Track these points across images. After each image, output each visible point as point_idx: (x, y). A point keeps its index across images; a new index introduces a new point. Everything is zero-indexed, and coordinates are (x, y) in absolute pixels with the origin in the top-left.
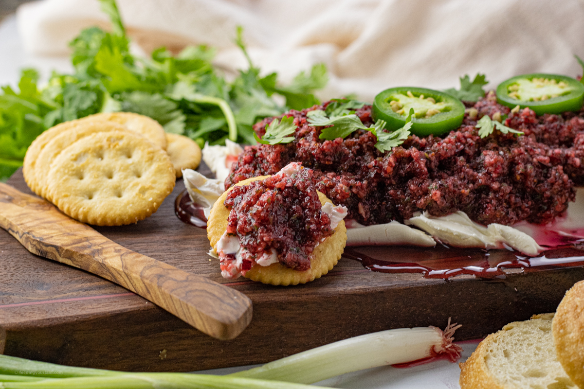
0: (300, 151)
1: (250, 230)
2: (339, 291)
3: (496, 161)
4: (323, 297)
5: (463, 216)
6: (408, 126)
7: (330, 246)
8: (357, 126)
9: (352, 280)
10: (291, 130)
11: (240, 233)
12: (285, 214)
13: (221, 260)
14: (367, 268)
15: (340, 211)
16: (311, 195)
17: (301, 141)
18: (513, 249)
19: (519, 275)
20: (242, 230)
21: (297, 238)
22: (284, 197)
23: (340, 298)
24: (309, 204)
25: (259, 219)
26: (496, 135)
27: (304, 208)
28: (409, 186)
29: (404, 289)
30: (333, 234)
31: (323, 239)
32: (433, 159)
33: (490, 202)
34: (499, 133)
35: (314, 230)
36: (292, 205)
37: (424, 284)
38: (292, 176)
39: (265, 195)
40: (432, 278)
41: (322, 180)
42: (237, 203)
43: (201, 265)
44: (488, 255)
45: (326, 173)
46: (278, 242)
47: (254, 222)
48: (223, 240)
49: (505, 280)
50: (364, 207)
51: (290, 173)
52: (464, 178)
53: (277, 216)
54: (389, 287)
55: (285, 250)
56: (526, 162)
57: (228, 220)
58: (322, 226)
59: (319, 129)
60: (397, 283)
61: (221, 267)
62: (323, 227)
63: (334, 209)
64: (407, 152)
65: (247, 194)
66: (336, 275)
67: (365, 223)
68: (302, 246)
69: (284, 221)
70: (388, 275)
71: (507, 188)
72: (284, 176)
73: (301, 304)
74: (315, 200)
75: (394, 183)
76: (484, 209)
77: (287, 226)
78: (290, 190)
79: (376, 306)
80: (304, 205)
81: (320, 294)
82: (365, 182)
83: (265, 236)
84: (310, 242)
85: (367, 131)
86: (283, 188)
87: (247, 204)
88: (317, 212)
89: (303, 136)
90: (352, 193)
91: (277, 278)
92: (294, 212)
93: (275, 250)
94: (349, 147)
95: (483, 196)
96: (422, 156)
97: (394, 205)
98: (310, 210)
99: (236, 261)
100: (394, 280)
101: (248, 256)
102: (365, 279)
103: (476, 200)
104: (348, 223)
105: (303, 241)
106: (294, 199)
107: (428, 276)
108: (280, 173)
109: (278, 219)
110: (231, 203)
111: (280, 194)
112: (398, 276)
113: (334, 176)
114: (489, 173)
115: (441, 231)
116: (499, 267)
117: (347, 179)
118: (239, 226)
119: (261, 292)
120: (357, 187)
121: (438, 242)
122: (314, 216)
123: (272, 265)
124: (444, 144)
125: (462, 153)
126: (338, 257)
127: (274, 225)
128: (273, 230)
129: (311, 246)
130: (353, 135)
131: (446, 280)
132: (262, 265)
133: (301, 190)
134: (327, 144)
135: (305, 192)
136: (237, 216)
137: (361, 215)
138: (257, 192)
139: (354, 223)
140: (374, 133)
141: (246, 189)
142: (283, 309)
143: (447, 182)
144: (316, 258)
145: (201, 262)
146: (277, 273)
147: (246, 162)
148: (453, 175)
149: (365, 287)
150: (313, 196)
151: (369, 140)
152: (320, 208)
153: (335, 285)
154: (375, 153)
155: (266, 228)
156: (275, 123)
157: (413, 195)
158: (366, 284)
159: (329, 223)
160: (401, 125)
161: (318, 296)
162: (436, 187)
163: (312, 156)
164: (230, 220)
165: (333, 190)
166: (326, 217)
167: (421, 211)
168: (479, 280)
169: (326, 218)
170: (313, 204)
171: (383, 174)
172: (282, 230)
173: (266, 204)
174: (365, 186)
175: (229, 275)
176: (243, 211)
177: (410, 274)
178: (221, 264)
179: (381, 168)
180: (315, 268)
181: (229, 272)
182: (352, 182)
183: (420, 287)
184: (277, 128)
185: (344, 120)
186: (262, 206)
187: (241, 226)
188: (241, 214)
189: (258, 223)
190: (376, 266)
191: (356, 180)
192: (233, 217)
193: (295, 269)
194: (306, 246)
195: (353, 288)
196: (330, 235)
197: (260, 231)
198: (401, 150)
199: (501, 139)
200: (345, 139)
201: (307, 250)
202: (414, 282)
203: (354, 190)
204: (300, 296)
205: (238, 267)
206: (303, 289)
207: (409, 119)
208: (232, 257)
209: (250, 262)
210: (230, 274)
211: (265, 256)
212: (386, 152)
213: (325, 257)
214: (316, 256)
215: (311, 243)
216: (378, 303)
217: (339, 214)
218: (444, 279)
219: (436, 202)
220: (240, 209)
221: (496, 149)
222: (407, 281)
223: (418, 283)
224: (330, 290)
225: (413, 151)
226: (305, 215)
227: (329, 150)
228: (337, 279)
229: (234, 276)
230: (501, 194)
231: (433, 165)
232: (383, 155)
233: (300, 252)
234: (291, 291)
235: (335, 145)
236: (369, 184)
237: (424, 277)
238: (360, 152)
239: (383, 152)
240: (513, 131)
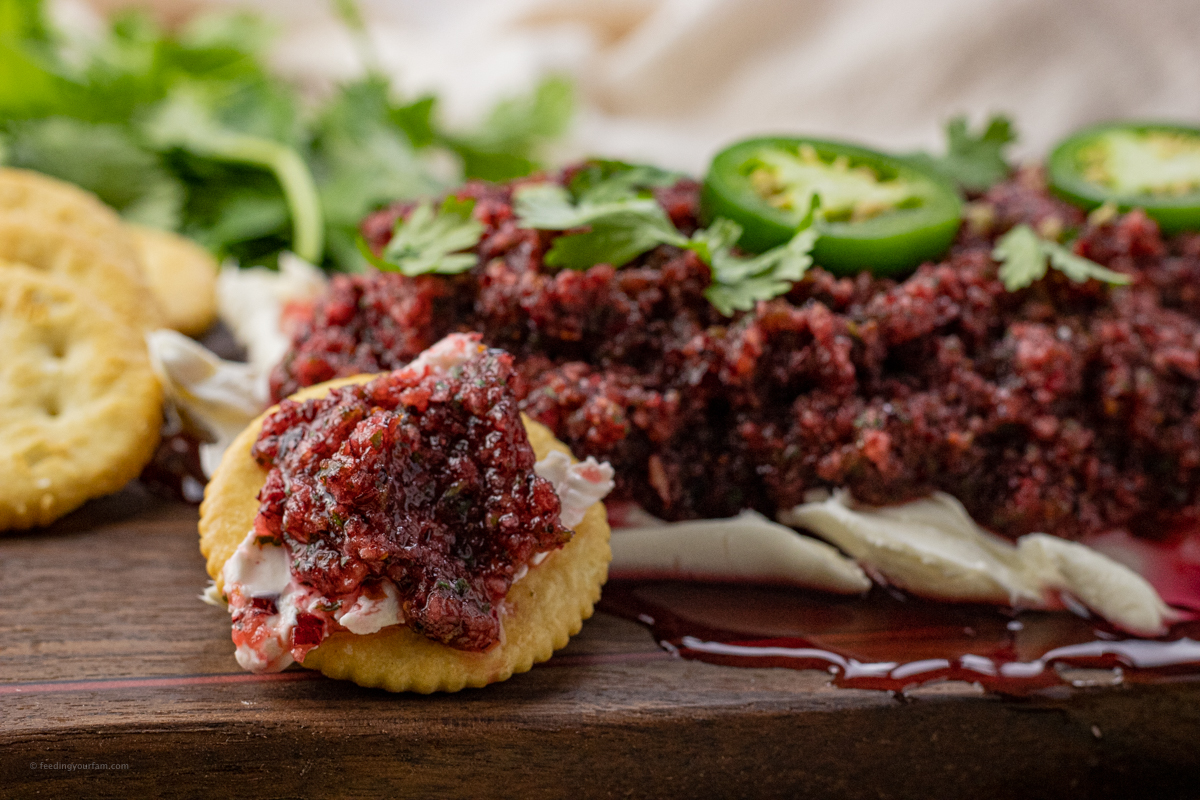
0: (489, 299)
1: (321, 527)
2: (581, 715)
3: (1051, 357)
4: (533, 731)
5: (951, 511)
6: (804, 241)
7: (559, 578)
8: (658, 233)
9: (621, 681)
10: (468, 235)
11: (292, 537)
12: (428, 482)
13: (235, 614)
14: (665, 649)
15: (592, 476)
16: (503, 426)
17: (495, 269)
18: (1089, 610)
19: (1109, 691)
20: (298, 527)
21: (460, 551)
22: (425, 433)
23: (584, 735)
24: (497, 453)
25: (346, 493)
26: (1052, 282)
27: (482, 465)
28: (798, 416)
29: (775, 718)
30: (568, 540)
31: (539, 558)
32: (872, 340)
33: (1029, 474)
34: (1057, 279)
35: (511, 530)
36: (450, 455)
37: (833, 704)
38: (452, 374)
39: (365, 425)
40: (858, 687)
41: (546, 383)
42: (288, 449)
43: (183, 613)
44: (1015, 626)
45: (559, 365)
46: (403, 562)
47: (331, 504)
48: (241, 556)
49: (1066, 701)
50: (666, 471)
51: (446, 364)
52: (957, 401)
53: (401, 489)
54: (730, 708)
55: (422, 588)
56: (1135, 362)
57: (259, 498)
58: (534, 516)
59: (548, 238)
60: (754, 699)
61: (234, 636)
62: (537, 519)
63: (574, 470)
64: (797, 315)
65: (317, 424)
66: (576, 664)
67: (667, 513)
68: (476, 575)
69: (423, 503)
70: (725, 673)
71: (1077, 434)
72: (428, 371)
73: (468, 749)
74: (515, 441)
75: (756, 402)
76: (1011, 493)
77: (433, 517)
78: (443, 412)
79: (687, 763)
80: (485, 455)
81: (525, 722)
82: (671, 397)
83: (365, 544)
84: (501, 564)
85: (681, 251)
86: (423, 405)
87: (313, 451)
88: (522, 477)
89: (500, 253)
90: (634, 425)
91: (398, 672)
92: (455, 475)
93: (394, 587)
94: (631, 292)
95: (1010, 454)
96: (841, 331)
97: (751, 466)
98: (501, 470)
99: (279, 618)
100: (746, 688)
101: (312, 606)
102: (659, 680)
103: (990, 464)
104: (617, 513)
105: (479, 563)
106: (455, 439)
107: (844, 681)
108: (418, 366)
109: (404, 497)
110: (270, 448)
111: (413, 423)
112: (756, 676)
113: (583, 375)
114: (1027, 391)
115: (885, 550)
116: (1050, 664)
117: (620, 385)
118: (289, 515)
119: (352, 708)
120: (648, 410)
121: (875, 584)
122: (511, 489)
123: (386, 631)
124: (906, 300)
125: (954, 327)
126: (582, 612)
127: (389, 511)
128: (388, 527)
129: (502, 577)
130: (643, 259)
131: (899, 696)
132: (354, 630)
133: (477, 412)
134: (570, 282)
135: (486, 419)
136: (283, 486)
137: (654, 492)
138: (345, 416)
139: (635, 514)
140: (705, 257)
141: (314, 411)
142: (414, 761)
143: (907, 410)
144: (518, 614)
145: (182, 605)
146: (400, 656)
147: (334, 321)
148: (924, 387)
149: (660, 707)
150: (512, 430)
151: (689, 277)
152: (531, 466)
153: (571, 694)
154: (706, 316)
155: (367, 521)
156: (421, 215)
157: (808, 442)
158: (663, 696)
159: (556, 508)
160: (782, 238)
161: (520, 725)
162: (878, 422)
163: (523, 313)
164: (265, 497)
165: (580, 415)
166: (546, 491)
167: (829, 487)
168: (994, 701)
169: (546, 493)
170: (511, 453)
171: (724, 375)
172: (416, 530)
173: (368, 450)
174: (671, 409)
175: (256, 661)
176: (303, 472)
177: (792, 673)
178: (233, 627)
179: (718, 358)
180: (513, 641)
181: (257, 649)
182: (634, 393)
183: (821, 713)
184: (425, 227)
185: (621, 216)
186: (356, 455)
187: (296, 513)
188: (297, 481)
189: (344, 505)
190: (692, 643)
191: (647, 389)
192: (275, 491)
193: (454, 644)
194: (486, 578)
195: (623, 707)
196: (560, 545)
197: (349, 527)
198: (782, 308)
199: (1064, 295)
200: (623, 268)
201: (491, 589)
202: (804, 697)
203: (640, 419)
204: (464, 725)
205: (284, 638)
206: (475, 703)
207: (807, 222)
208: (267, 606)
209: (320, 622)
210: (261, 657)
211: (364, 603)
212: (738, 315)
213: (543, 609)
214: (516, 605)
215: (504, 566)
216: (694, 755)
217: (589, 485)
218: (891, 693)
219: (873, 465)
220: (295, 464)
221: (1050, 322)
222: (783, 693)
223: (815, 702)
224: (556, 710)
225: (816, 315)
226: (485, 483)
227: (573, 298)
228: (577, 677)
229: (270, 663)
230: (1061, 450)
231: (869, 357)
232: (726, 322)
233: (469, 593)
234: (440, 710)
235: (591, 286)
236: (684, 403)
237: (833, 683)
238: (662, 310)
239: (727, 311)
240: (1100, 273)
